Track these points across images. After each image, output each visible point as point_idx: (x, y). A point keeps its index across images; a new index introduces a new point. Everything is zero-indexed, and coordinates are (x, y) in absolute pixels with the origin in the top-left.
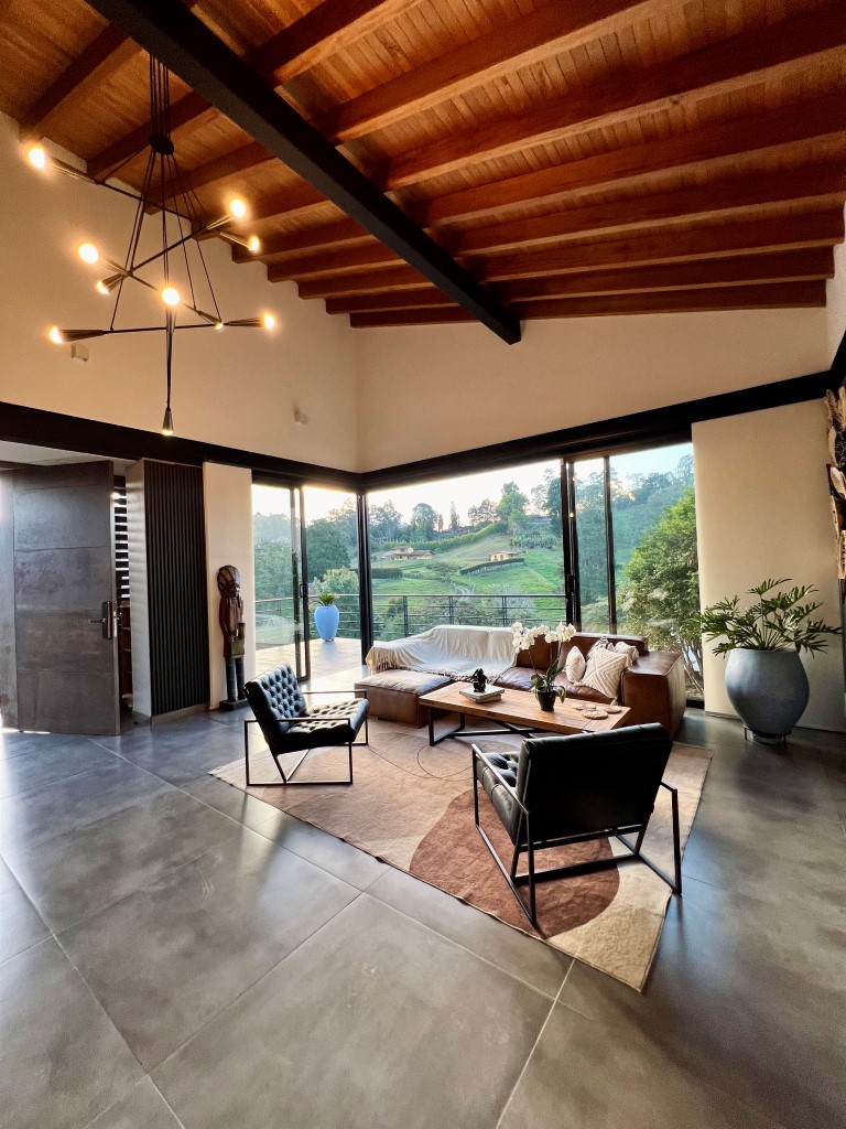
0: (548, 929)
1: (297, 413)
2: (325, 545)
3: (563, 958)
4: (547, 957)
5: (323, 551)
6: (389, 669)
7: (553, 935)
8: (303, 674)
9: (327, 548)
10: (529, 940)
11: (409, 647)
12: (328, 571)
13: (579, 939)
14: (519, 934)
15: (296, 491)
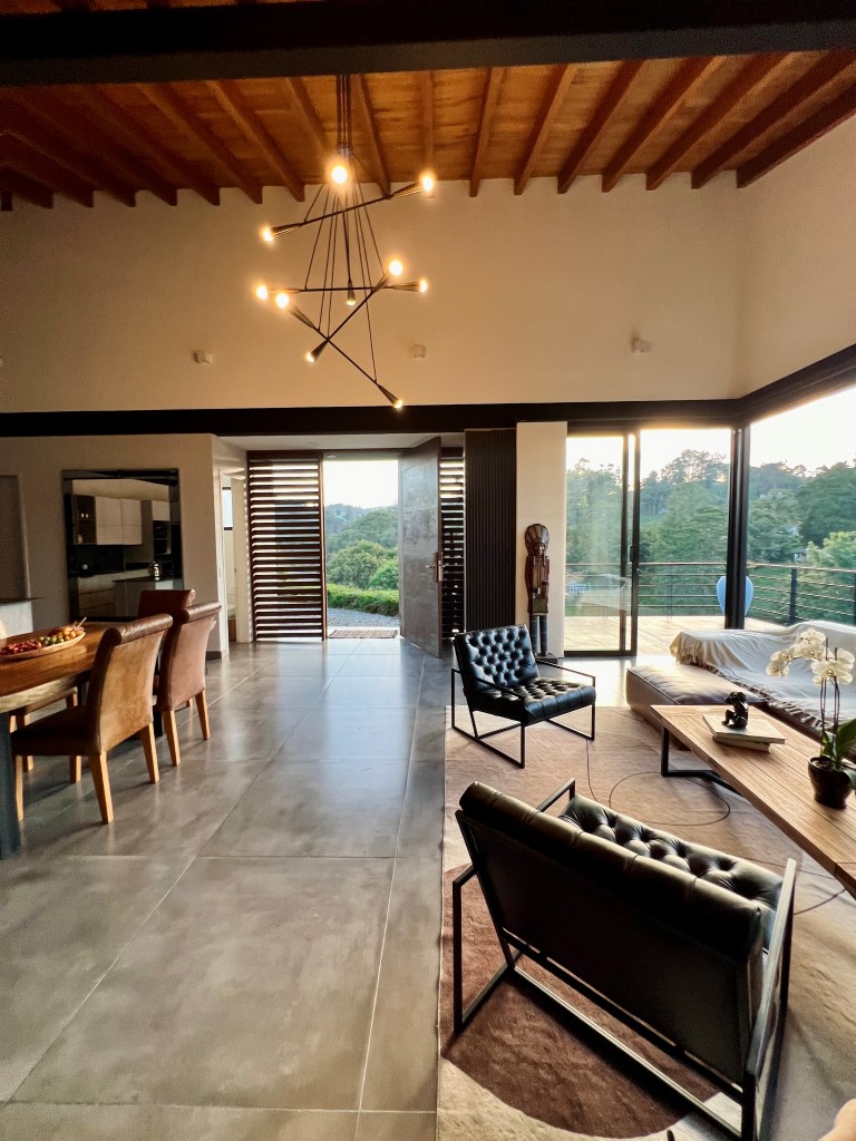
0: (463, 1053)
1: (635, 341)
2: (841, 499)
3: (429, 1095)
4: (419, 1071)
5: (837, 507)
6: (692, 664)
7: (454, 1062)
8: (628, 647)
9: (843, 503)
10: (433, 1036)
11: (729, 641)
12: (832, 534)
13: (471, 1105)
14: (434, 1020)
15: (632, 438)
